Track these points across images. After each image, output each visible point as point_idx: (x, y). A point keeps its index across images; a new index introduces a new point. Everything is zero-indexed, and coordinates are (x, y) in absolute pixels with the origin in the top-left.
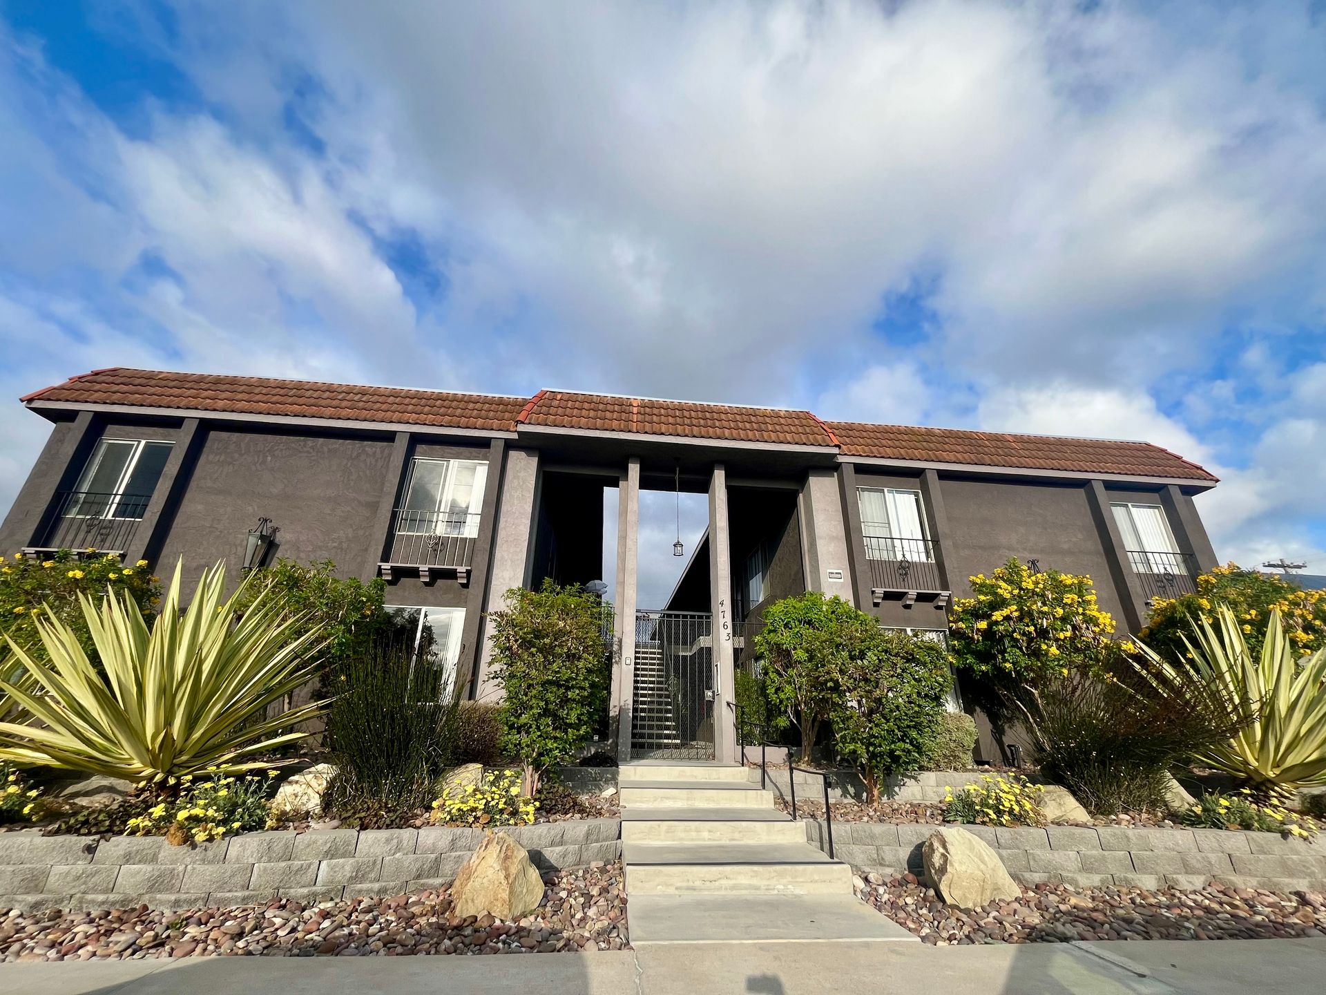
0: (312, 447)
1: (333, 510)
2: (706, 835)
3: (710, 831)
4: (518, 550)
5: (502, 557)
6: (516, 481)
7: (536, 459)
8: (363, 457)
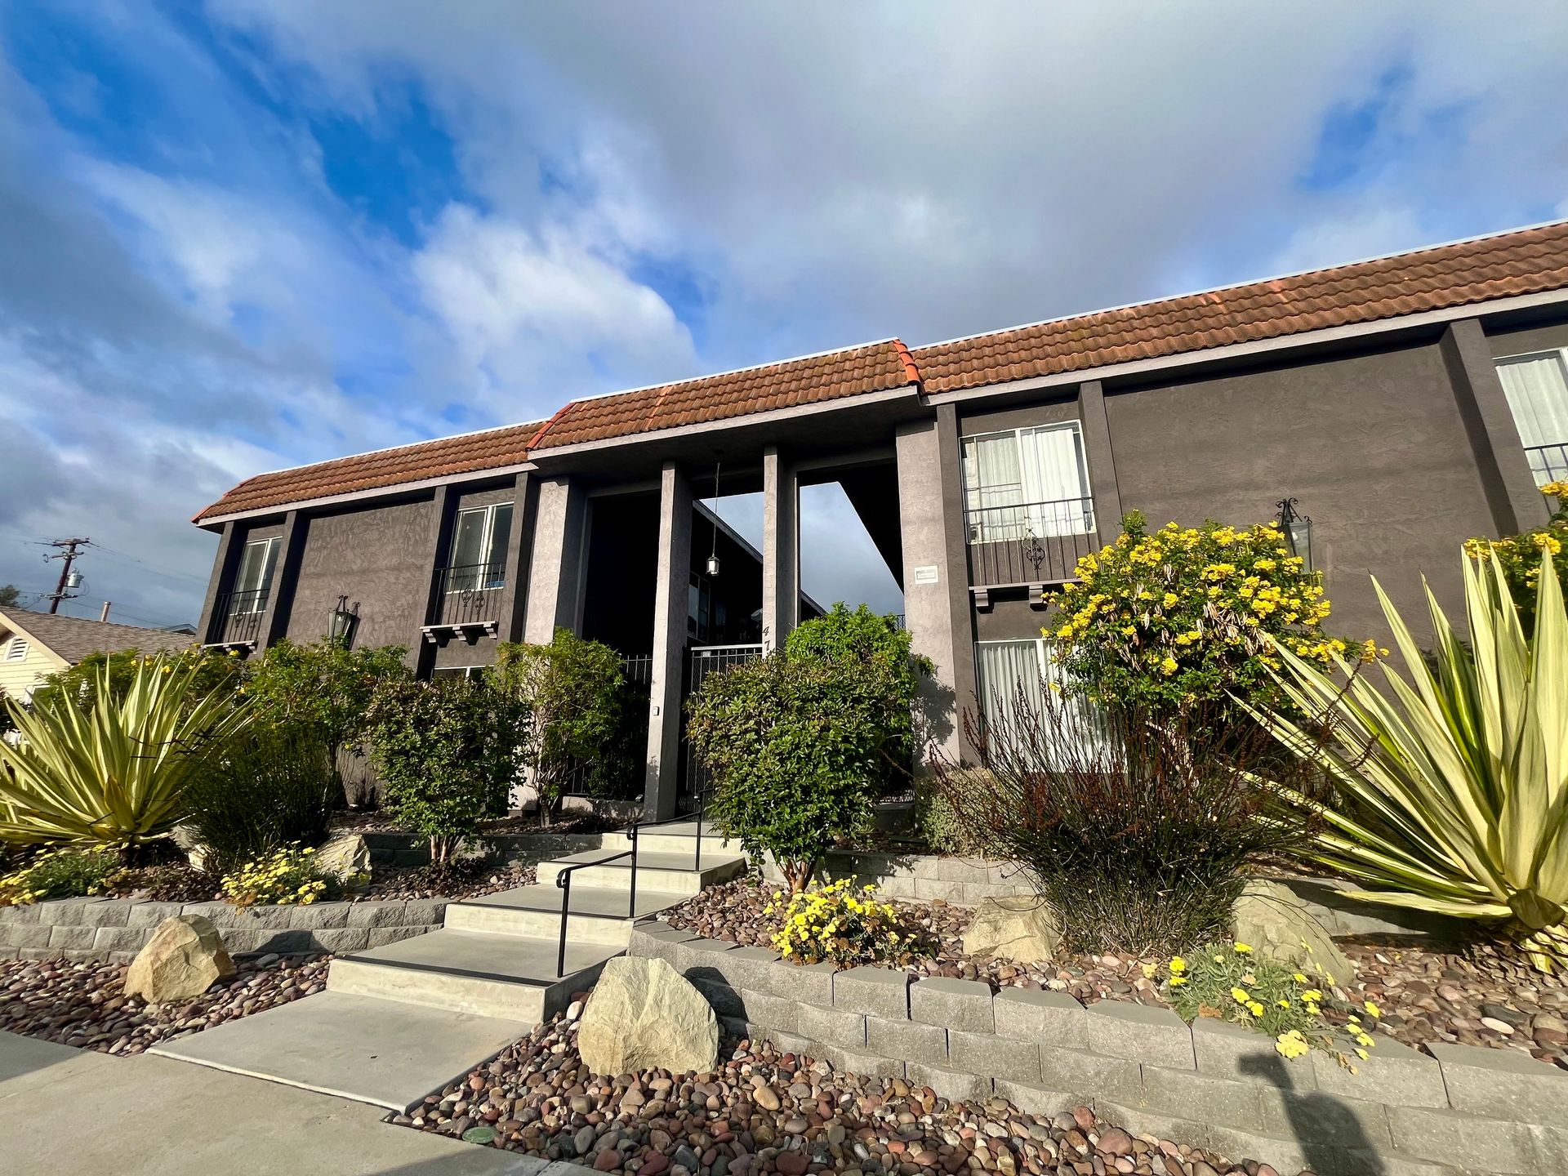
0: (380, 519)
1: (397, 579)
2: (523, 926)
3: (527, 923)
4: (549, 595)
5: (535, 605)
6: (547, 517)
7: (566, 487)
8: (419, 518)
